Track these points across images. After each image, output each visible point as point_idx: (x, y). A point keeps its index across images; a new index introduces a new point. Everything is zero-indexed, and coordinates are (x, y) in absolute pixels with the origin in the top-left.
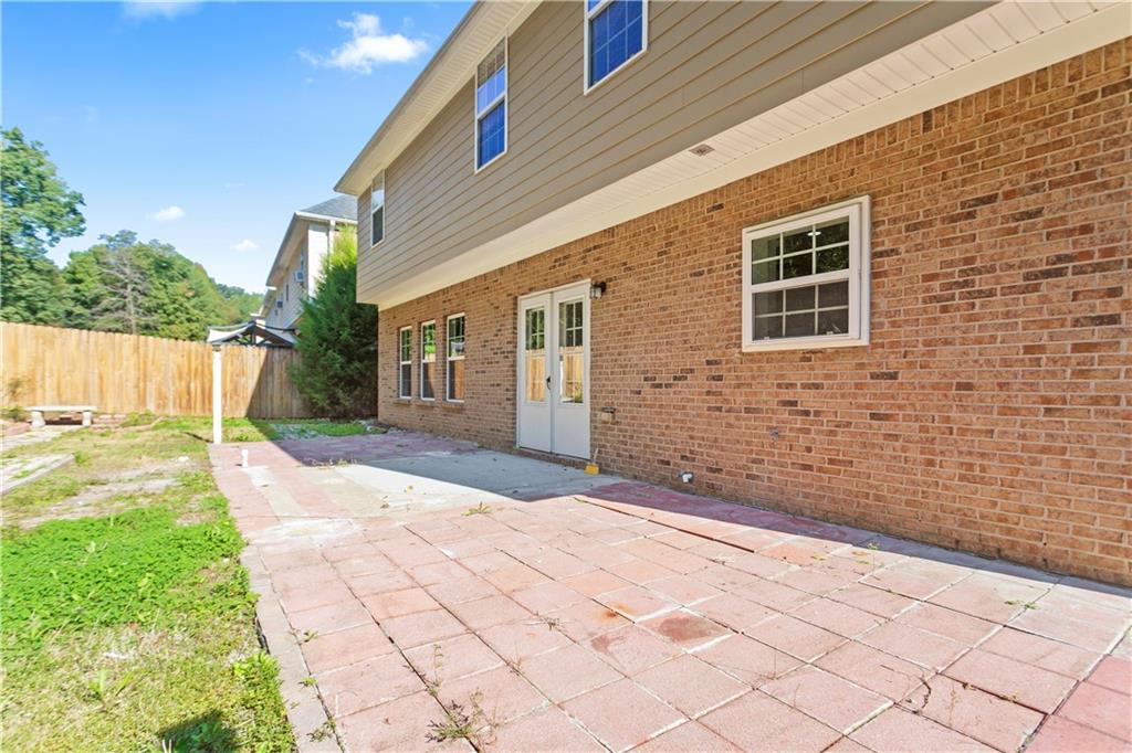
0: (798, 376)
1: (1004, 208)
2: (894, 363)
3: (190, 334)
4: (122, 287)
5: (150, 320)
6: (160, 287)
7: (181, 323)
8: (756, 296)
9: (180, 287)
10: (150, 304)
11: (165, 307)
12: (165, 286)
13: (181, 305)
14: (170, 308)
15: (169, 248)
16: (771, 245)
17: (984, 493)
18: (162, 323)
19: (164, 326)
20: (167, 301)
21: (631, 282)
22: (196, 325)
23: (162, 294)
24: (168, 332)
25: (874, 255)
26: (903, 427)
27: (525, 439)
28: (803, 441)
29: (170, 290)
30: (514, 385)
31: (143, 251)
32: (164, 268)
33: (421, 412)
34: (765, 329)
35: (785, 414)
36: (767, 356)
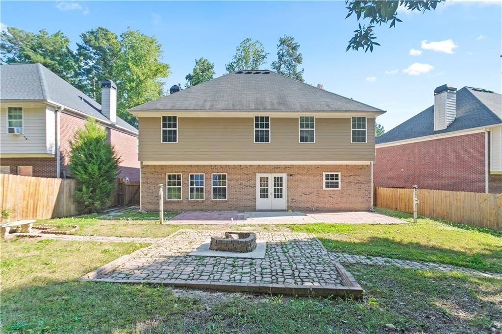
0: (332, 193)
1: (353, 177)
2: (343, 192)
8: (326, 182)
16: (328, 175)
17: (352, 205)
21: (299, 176)
25: (341, 179)
26: (344, 199)
27: (259, 207)
28: (332, 201)
30: (254, 195)
34: (327, 187)
35: (330, 198)
36: (327, 190)
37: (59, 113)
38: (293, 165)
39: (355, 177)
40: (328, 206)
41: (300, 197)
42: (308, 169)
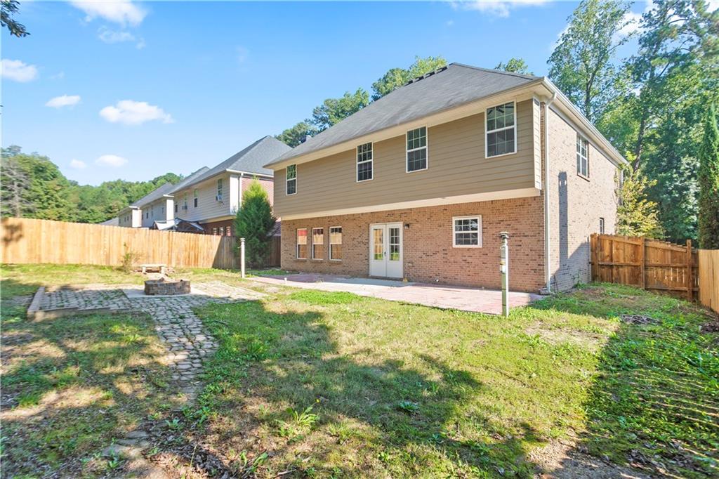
0: (467, 254)
1: (506, 223)
2: (487, 252)
3: (59, 215)
4: (10, 184)
5: (31, 205)
6: (37, 184)
7: (53, 208)
8: (456, 234)
9: (52, 184)
10: (30, 196)
11: (41, 197)
12: (41, 184)
13: (52, 196)
14: (45, 198)
15: (46, 158)
16: (460, 222)
18: (38, 208)
19: (41, 210)
20: (42, 193)
21: (418, 225)
22: (62, 209)
23: (38, 189)
24: (43, 214)
25: (483, 228)
26: (489, 265)
27: (373, 272)
28: (468, 269)
29: (45, 186)
30: (369, 254)
31: (25, 160)
32: (41, 171)
33: (314, 265)
34: (458, 242)
35: (463, 263)
36: (459, 249)
37: (241, 179)
38: (411, 209)
39: (509, 223)
40: (461, 278)
41: (420, 259)
42: (429, 213)
